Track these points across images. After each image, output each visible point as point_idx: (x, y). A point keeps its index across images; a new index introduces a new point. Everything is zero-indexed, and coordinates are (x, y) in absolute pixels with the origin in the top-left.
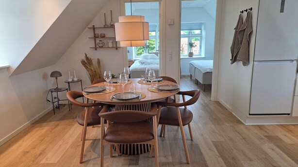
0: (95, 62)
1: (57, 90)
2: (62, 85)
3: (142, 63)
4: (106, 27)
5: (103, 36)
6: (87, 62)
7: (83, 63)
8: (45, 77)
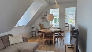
0: (42, 25)
1: (33, 32)
2: (34, 31)
3: (55, 25)
4: (45, 15)
5: (44, 18)
6: (40, 25)
7: (39, 25)
8: (30, 28)
